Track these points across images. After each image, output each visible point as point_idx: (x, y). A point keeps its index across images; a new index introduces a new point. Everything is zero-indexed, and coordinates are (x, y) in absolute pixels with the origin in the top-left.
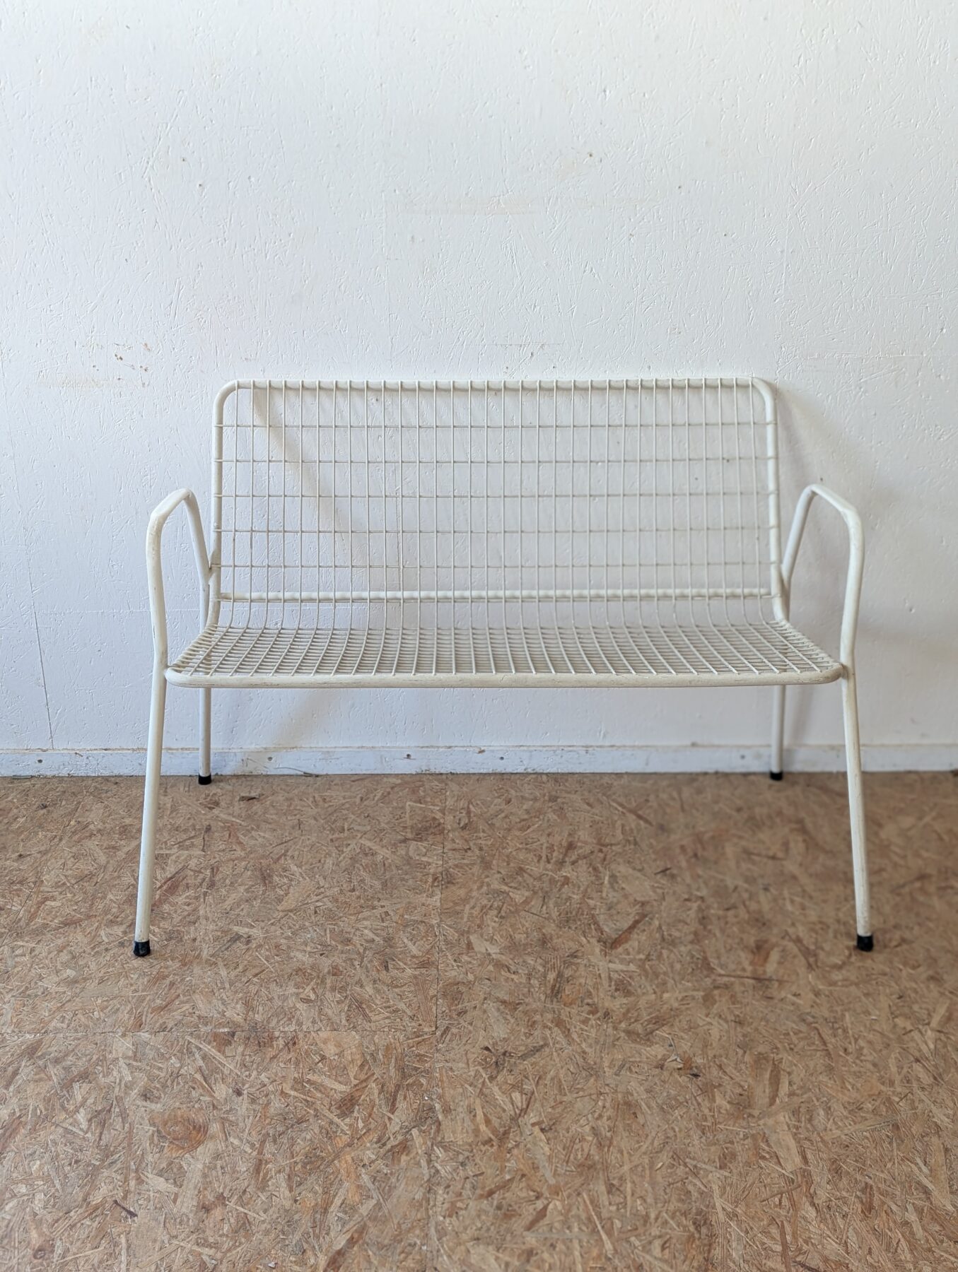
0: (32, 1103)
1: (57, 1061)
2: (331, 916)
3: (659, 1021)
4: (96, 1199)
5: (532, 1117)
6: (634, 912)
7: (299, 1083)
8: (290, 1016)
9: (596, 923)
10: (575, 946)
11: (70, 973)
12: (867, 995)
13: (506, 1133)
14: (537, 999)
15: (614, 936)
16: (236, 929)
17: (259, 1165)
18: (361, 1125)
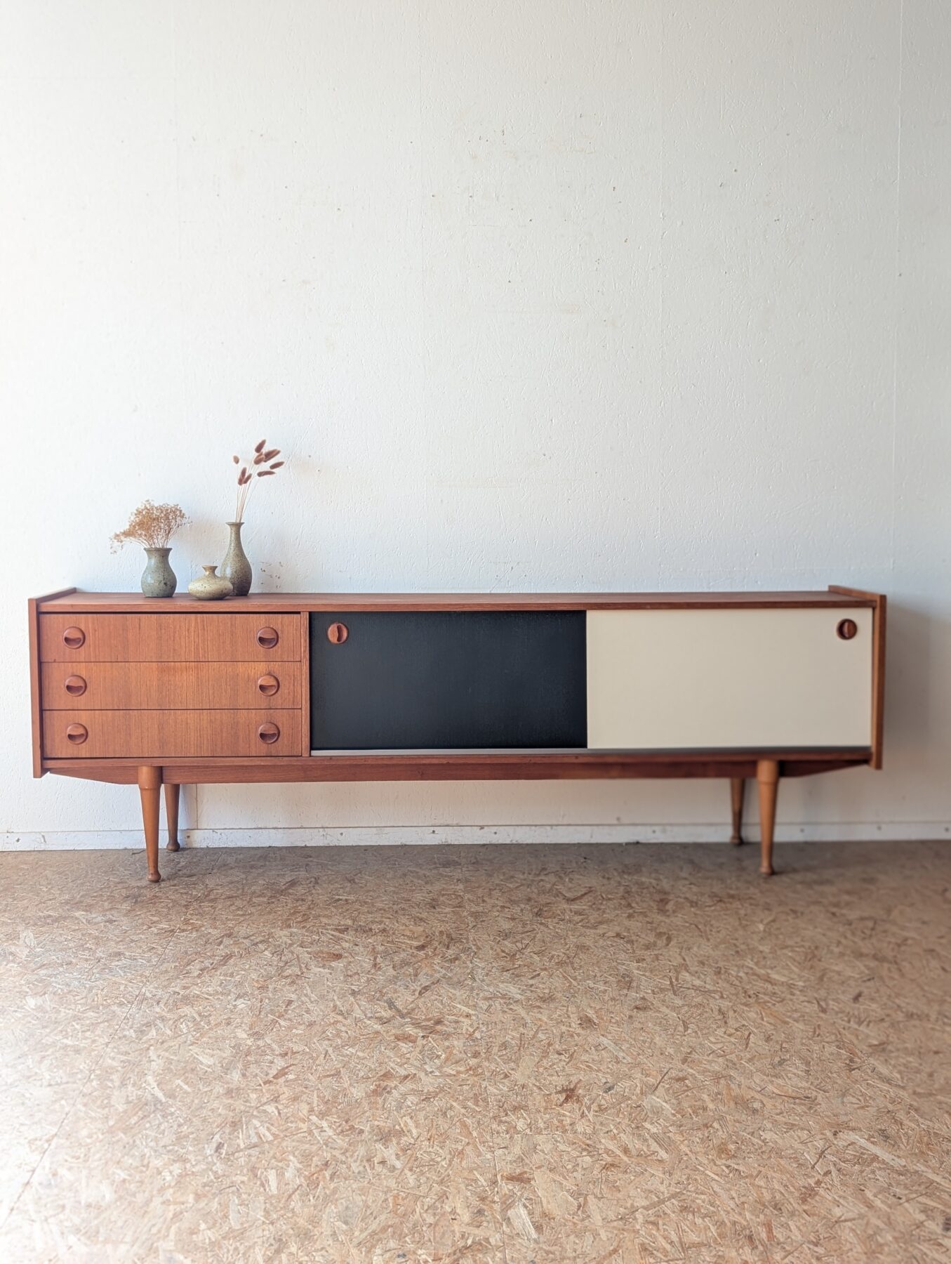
0: (236, 950)
1: (245, 938)
2: (397, 893)
3: (601, 923)
4: (285, 974)
5: (529, 950)
6: (584, 891)
7: (392, 942)
8: (381, 922)
9: (561, 893)
10: (548, 901)
11: (240, 913)
12: (726, 915)
13: (514, 955)
14: (528, 916)
15: (573, 897)
16: (337, 897)
17: (375, 965)
18: (430, 953)
